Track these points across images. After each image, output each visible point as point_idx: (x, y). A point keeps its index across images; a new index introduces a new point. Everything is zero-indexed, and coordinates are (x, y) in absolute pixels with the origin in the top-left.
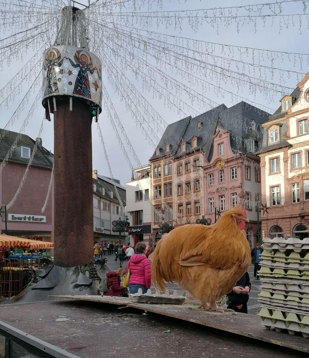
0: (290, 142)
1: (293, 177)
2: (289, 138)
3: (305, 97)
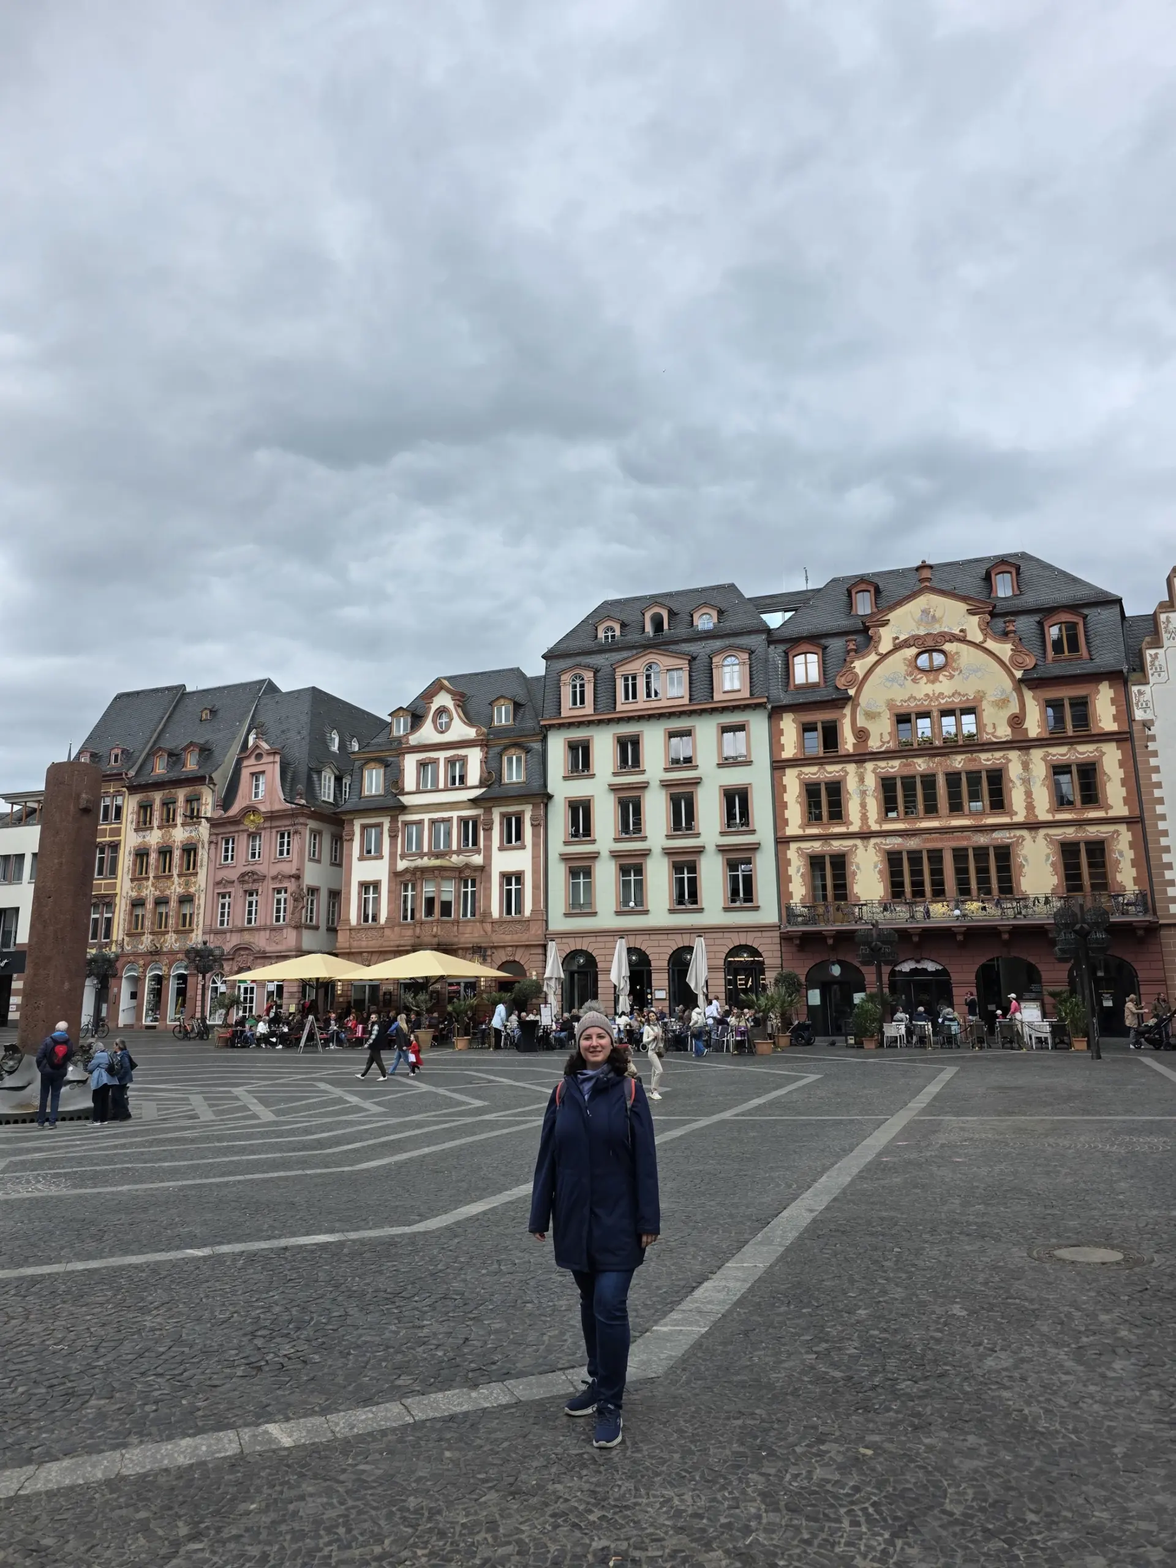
0: (406, 800)
1: (406, 870)
2: (403, 793)
3: (434, 721)
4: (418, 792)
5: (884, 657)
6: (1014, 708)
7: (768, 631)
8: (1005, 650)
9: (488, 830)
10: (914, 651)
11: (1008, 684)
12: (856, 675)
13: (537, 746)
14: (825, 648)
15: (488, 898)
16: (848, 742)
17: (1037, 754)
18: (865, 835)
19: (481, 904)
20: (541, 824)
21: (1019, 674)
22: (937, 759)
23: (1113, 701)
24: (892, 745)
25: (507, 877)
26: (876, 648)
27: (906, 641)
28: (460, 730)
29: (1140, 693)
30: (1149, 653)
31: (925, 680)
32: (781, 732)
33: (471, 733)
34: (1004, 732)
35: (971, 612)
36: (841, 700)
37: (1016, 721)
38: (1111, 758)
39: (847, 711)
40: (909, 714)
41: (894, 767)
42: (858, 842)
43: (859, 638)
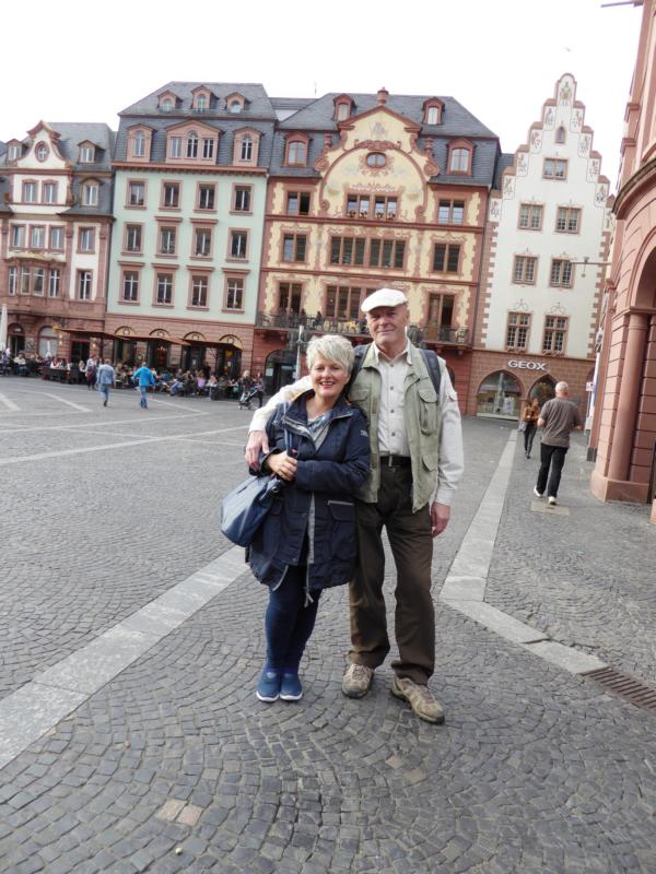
2: (12, 203)
3: (36, 152)
4: (23, 203)
5: (347, 152)
6: (420, 202)
7: (276, 122)
8: (422, 160)
9: (70, 236)
10: (366, 151)
11: (420, 186)
12: (328, 163)
13: (108, 181)
14: (311, 140)
15: (68, 285)
16: (315, 209)
17: (428, 234)
18: (316, 273)
19: (62, 289)
20: (107, 238)
21: (428, 179)
22: (368, 229)
23: (479, 206)
24: (341, 215)
25: (82, 273)
26: (343, 145)
27: (362, 143)
28: (54, 161)
29: (495, 203)
30: (506, 178)
31: (369, 173)
32: (274, 196)
33: (61, 165)
34: (411, 217)
35: (407, 130)
36: (315, 179)
37: (420, 211)
38: (469, 243)
39: (318, 187)
40: (356, 196)
41: (340, 230)
42: (311, 277)
43: (335, 138)
